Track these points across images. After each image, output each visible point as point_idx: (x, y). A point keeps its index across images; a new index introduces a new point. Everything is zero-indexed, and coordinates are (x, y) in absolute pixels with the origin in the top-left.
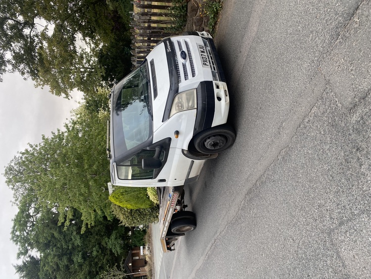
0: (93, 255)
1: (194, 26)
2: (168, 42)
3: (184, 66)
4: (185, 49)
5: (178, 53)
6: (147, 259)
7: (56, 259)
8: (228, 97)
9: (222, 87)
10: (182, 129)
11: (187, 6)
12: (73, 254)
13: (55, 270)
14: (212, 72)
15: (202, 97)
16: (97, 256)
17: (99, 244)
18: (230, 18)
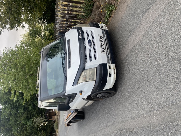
0: (29, 109)
1: (96, 17)
2: (80, 30)
3: (90, 50)
4: (91, 38)
5: (87, 41)
6: (56, 113)
7: (10, 110)
8: (116, 75)
9: (113, 68)
10: (85, 90)
11: (93, 5)
12: (19, 108)
13: (9, 115)
14: (107, 56)
15: (100, 74)
16: (31, 109)
17: (33, 104)
18: (121, 19)
